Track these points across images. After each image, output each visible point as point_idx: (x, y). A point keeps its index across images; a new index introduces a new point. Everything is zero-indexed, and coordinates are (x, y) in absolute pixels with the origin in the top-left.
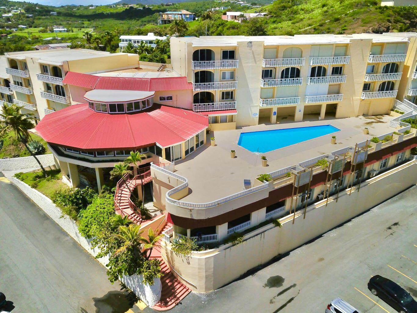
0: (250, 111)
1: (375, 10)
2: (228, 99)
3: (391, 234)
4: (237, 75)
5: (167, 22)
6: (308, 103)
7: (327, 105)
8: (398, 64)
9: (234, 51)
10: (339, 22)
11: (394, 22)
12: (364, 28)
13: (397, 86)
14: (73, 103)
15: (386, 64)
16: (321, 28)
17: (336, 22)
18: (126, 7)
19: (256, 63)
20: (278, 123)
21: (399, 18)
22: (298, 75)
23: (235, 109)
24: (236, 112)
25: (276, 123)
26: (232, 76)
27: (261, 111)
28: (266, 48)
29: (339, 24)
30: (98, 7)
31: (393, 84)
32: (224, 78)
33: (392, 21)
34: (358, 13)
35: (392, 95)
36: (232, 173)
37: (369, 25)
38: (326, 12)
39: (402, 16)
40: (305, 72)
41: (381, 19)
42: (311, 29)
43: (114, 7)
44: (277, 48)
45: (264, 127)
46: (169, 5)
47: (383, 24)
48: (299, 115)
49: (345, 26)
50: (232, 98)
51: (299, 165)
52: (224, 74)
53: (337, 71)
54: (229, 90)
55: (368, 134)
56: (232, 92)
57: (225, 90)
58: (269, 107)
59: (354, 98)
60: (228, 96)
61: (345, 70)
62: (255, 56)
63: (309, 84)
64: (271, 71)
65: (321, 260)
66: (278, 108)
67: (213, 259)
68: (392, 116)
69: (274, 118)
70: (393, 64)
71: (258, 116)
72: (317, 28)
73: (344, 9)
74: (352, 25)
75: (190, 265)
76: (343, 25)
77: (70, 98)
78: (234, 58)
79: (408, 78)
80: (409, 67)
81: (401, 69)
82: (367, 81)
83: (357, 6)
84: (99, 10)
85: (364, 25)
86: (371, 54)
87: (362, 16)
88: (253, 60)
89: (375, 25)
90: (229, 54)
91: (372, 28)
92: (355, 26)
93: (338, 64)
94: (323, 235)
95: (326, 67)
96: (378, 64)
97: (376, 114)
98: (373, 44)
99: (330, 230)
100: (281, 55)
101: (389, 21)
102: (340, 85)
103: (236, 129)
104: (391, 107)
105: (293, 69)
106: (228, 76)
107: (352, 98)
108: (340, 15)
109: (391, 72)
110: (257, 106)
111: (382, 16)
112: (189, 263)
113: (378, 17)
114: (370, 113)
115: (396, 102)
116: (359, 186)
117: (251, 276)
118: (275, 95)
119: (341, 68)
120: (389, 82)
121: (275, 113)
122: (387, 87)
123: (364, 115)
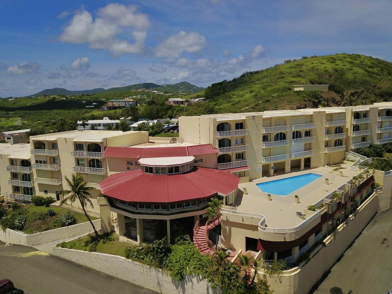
0: (256, 167)
1: (294, 94)
2: (240, 159)
3: (387, 246)
4: (246, 140)
5: (112, 108)
6: (293, 158)
7: (305, 159)
8: (342, 127)
9: (242, 123)
10: (270, 103)
11: (308, 101)
12: (290, 106)
13: (344, 143)
14: (110, 173)
15: (335, 128)
16: (257, 107)
17: (268, 103)
18: (47, 99)
19: (258, 131)
20: (276, 175)
21: (310, 98)
22: (285, 138)
23: (247, 166)
24: (248, 168)
25: (274, 176)
26: (243, 141)
27: (264, 166)
28: (264, 120)
29: (270, 104)
30: (17, 99)
31: (341, 141)
32: (237, 143)
33: (307, 100)
34: (282, 96)
35: (342, 149)
36: (281, 210)
37: (293, 104)
38: (256, 96)
39: (312, 97)
40: (289, 136)
41: (299, 100)
42: (249, 108)
43: (34, 98)
44: (270, 119)
45: (266, 179)
46: (89, 95)
47: (302, 103)
48: (288, 168)
49: (276, 105)
50: (242, 158)
51: (325, 198)
52: (237, 140)
53: (308, 134)
54: (240, 151)
55: (342, 176)
56: (242, 154)
57: (238, 152)
58: (269, 163)
59: (320, 153)
60: (240, 156)
61: (313, 133)
62: (258, 126)
63: (293, 144)
64: (267, 136)
65: (356, 271)
66: (274, 164)
67: (297, 275)
68: (345, 164)
69: (272, 171)
70: (339, 127)
71: (261, 170)
72: (254, 107)
73: (269, 93)
74: (281, 104)
75: (283, 284)
76: (274, 105)
77: (106, 169)
78: (242, 128)
79: (349, 136)
80: (348, 129)
81: (344, 130)
82: (327, 139)
83: (278, 91)
84: (19, 101)
85: (289, 104)
86: (326, 121)
87: (286, 98)
88: (256, 128)
89: (297, 104)
90: (240, 125)
91: (295, 106)
92: (283, 105)
93: (308, 129)
94: (344, 255)
95: (301, 131)
96: (331, 128)
97: (335, 163)
98: (326, 114)
99: (346, 250)
100: (273, 123)
101: (305, 101)
102: (310, 144)
103: (249, 182)
104: (343, 157)
105: (281, 133)
106: (239, 141)
107: (319, 153)
108: (267, 98)
109: (339, 133)
110: (260, 163)
111: (299, 98)
112: (281, 282)
113: (297, 98)
114: (331, 163)
115: (345, 154)
116: (355, 213)
117: (316, 291)
118: (272, 154)
119: (310, 131)
120: (339, 140)
121: (272, 167)
122: (338, 143)
123: (327, 165)
